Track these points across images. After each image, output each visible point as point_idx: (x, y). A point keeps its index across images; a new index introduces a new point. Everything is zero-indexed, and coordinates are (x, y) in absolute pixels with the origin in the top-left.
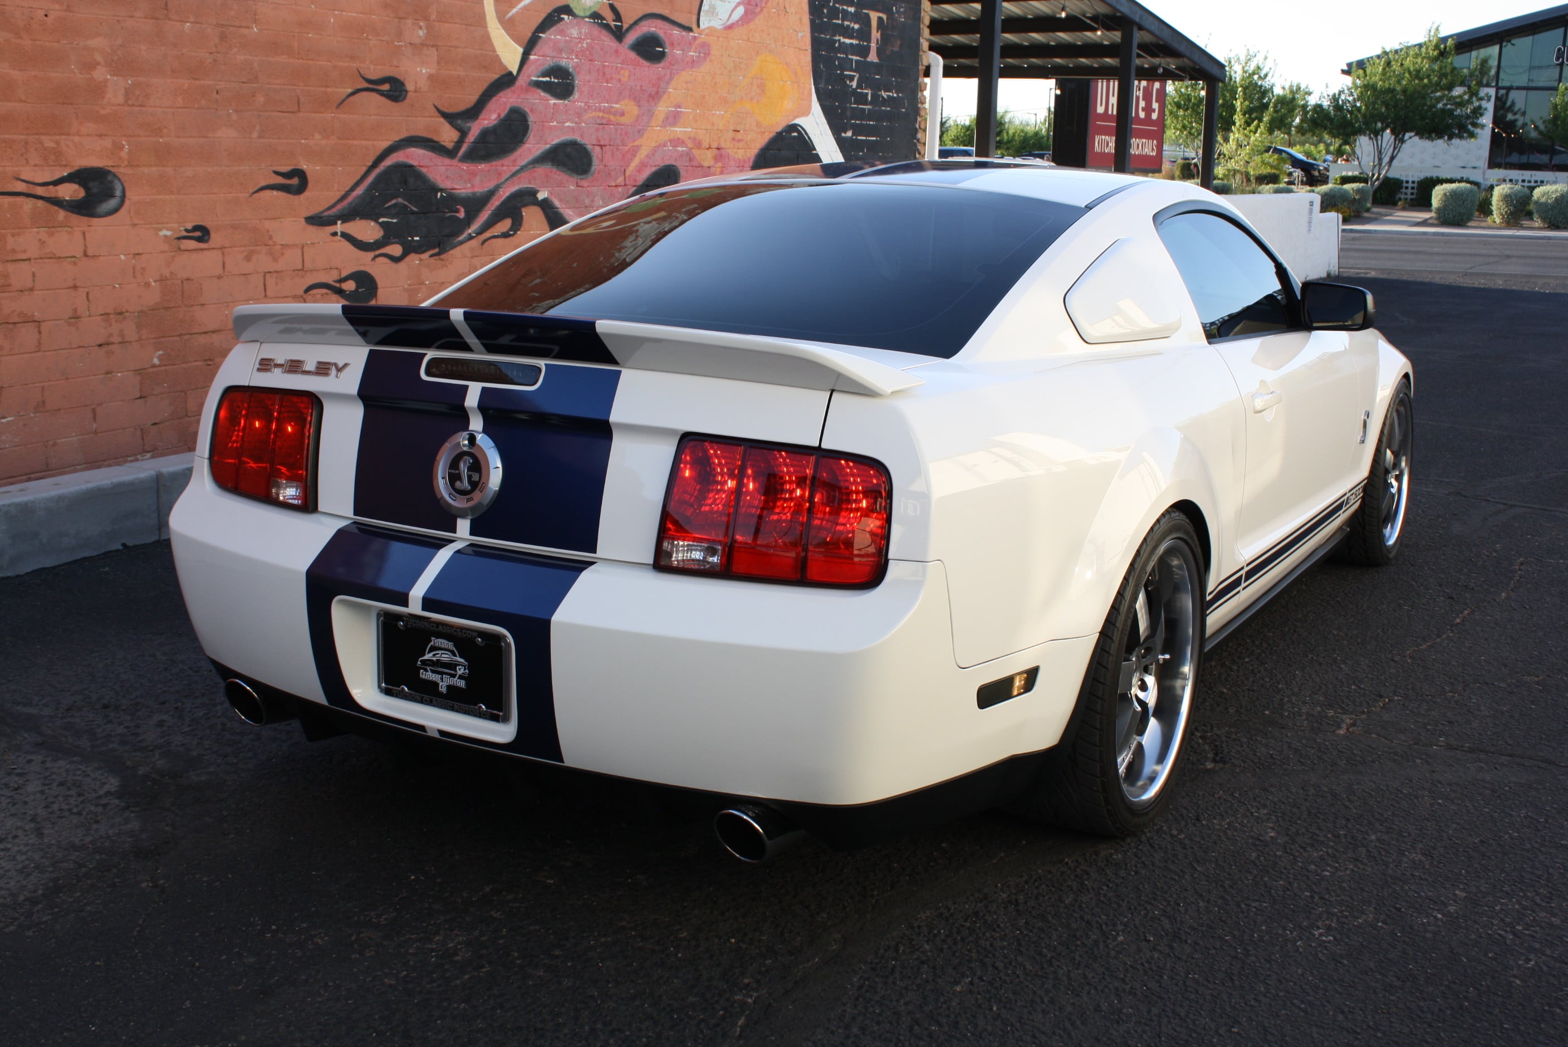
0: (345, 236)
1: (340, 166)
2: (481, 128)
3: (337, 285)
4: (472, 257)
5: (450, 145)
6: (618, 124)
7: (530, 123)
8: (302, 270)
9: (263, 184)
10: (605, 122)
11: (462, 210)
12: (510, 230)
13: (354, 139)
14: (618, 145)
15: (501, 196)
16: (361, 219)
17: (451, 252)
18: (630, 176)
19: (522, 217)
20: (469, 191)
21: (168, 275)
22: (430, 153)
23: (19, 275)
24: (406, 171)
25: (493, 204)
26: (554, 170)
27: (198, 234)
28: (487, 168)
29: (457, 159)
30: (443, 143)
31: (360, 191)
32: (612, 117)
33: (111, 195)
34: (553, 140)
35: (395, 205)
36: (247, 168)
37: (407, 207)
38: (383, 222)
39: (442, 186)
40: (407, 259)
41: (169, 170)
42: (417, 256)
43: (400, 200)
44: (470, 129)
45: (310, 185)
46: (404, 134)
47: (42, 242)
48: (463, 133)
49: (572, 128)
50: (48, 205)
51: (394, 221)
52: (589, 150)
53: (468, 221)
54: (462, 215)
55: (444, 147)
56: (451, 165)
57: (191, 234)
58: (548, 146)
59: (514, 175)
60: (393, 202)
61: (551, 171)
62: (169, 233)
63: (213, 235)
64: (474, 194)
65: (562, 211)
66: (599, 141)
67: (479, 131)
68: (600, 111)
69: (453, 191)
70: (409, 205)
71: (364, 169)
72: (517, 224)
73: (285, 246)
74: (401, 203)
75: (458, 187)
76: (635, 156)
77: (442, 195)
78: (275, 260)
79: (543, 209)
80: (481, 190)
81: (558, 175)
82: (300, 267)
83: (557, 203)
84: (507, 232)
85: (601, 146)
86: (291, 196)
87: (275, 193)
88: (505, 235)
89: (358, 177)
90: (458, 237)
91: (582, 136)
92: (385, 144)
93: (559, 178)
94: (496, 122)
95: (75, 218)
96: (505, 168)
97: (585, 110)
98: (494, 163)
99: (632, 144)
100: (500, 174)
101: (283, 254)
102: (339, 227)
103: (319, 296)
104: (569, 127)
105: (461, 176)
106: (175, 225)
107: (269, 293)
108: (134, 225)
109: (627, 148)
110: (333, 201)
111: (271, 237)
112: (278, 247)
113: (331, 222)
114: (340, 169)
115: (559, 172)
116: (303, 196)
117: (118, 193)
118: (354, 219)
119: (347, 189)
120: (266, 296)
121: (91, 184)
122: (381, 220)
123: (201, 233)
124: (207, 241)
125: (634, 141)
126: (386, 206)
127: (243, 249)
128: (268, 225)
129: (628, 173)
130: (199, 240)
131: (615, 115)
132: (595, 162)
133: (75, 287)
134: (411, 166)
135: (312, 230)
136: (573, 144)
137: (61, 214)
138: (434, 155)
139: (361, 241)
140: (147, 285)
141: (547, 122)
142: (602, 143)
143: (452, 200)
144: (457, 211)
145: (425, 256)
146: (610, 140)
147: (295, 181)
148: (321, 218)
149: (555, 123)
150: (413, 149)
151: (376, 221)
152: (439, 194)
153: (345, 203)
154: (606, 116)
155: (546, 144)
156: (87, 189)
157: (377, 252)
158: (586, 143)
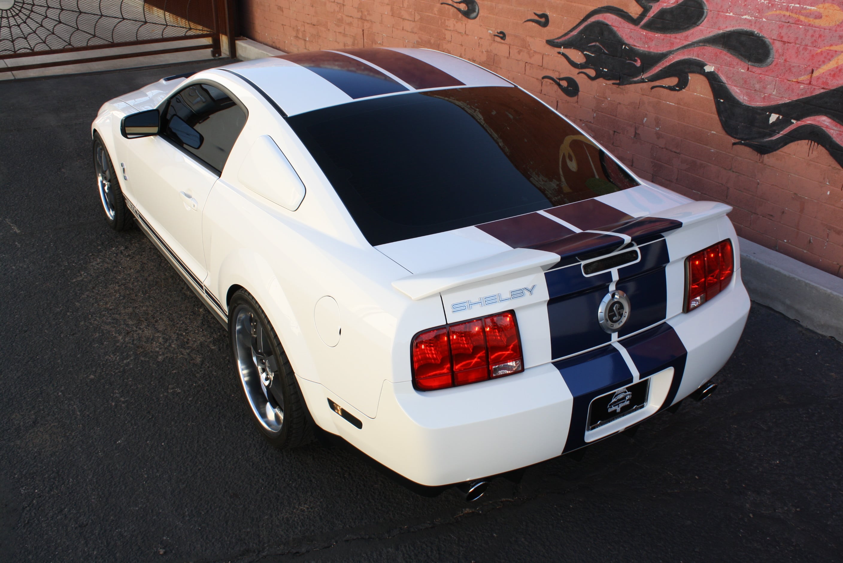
0: (564, 55)
1: (566, 16)
2: (661, 8)
3: (558, 81)
4: (643, 95)
5: (635, 16)
6: (809, 25)
7: (705, 11)
8: (542, 66)
9: (529, 18)
10: (791, 21)
11: (639, 61)
12: (677, 85)
13: (575, 2)
14: (807, 45)
15: (671, 60)
16: (574, 49)
17: (627, 86)
18: (818, 78)
19: (688, 80)
20: (646, 50)
21: (490, 50)
22: (620, 19)
23: (448, 35)
24: (603, 27)
25: (663, 64)
26: (725, 52)
27: (501, 35)
28: (662, 37)
29: (639, 26)
30: (630, 14)
31: (575, 33)
32: (802, 18)
33: (474, 11)
34: (727, 27)
35: (594, 46)
36: (523, 9)
37: (602, 49)
38: (586, 54)
39: (626, 41)
40: (598, 80)
41: (494, 4)
42: (605, 81)
43: (597, 44)
44: (652, 7)
45: (550, 23)
46: (605, 4)
47: (454, 25)
48: (646, 10)
49: (750, 21)
50: (457, 11)
51: (593, 55)
52: (767, 42)
53: (644, 69)
54: (638, 64)
55: (630, 16)
56: (635, 30)
57: (499, 35)
58: (721, 31)
59: (685, 47)
60: (593, 44)
61: (721, 52)
62: (491, 32)
63: (507, 37)
64: (649, 53)
65: (728, 86)
66: (782, 37)
67: (659, 10)
68: (787, 9)
69: (635, 47)
70: (603, 48)
71: (578, 21)
72: (683, 84)
73: (535, 52)
74: (598, 46)
75: (638, 45)
76: (830, 60)
77: (625, 47)
78: (530, 57)
79: (708, 79)
80: (655, 51)
81: (727, 57)
82: (541, 65)
83: (723, 79)
84: (674, 86)
85: (784, 42)
86: (541, 27)
87: (534, 24)
88: (671, 88)
89: (575, 25)
90: (634, 78)
91: (760, 29)
92: (591, 8)
93: (729, 59)
94: (674, 5)
95: (464, 18)
96: (678, 41)
97: (768, 8)
98: (668, 35)
99: (827, 48)
100: (672, 44)
101: (534, 55)
102: (562, 50)
103: (549, 83)
104: (746, 19)
105: (641, 39)
106: (494, 29)
107: (527, 73)
108: (481, 26)
109: (819, 51)
110: (560, 35)
111: (529, 46)
112: (532, 51)
113: (558, 46)
114: (565, 18)
115: (729, 55)
116: (545, 28)
117: (477, 11)
118: (571, 48)
119: (569, 30)
120: (525, 74)
121: (469, 5)
122: (585, 53)
123: (502, 35)
124: (504, 40)
125: (831, 45)
126: (589, 45)
127: (518, 47)
128: (528, 39)
129: (816, 74)
130: (502, 38)
131: (807, 16)
132: (773, 54)
133: (462, 45)
134: (607, 25)
135: (548, 47)
136: (750, 34)
137: (460, 15)
138: (623, 20)
139: (572, 61)
140: (482, 52)
141: (723, 12)
142: (785, 39)
143: (632, 53)
144: (636, 61)
145: (611, 82)
146: (797, 38)
147: (543, 20)
148: (554, 42)
149: (731, 14)
150: (609, 14)
151: (582, 52)
152: (624, 46)
153: (567, 38)
154: (794, 15)
155: (719, 29)
156: (468, 7)
157: (581, 70)
158: (765, 36)
